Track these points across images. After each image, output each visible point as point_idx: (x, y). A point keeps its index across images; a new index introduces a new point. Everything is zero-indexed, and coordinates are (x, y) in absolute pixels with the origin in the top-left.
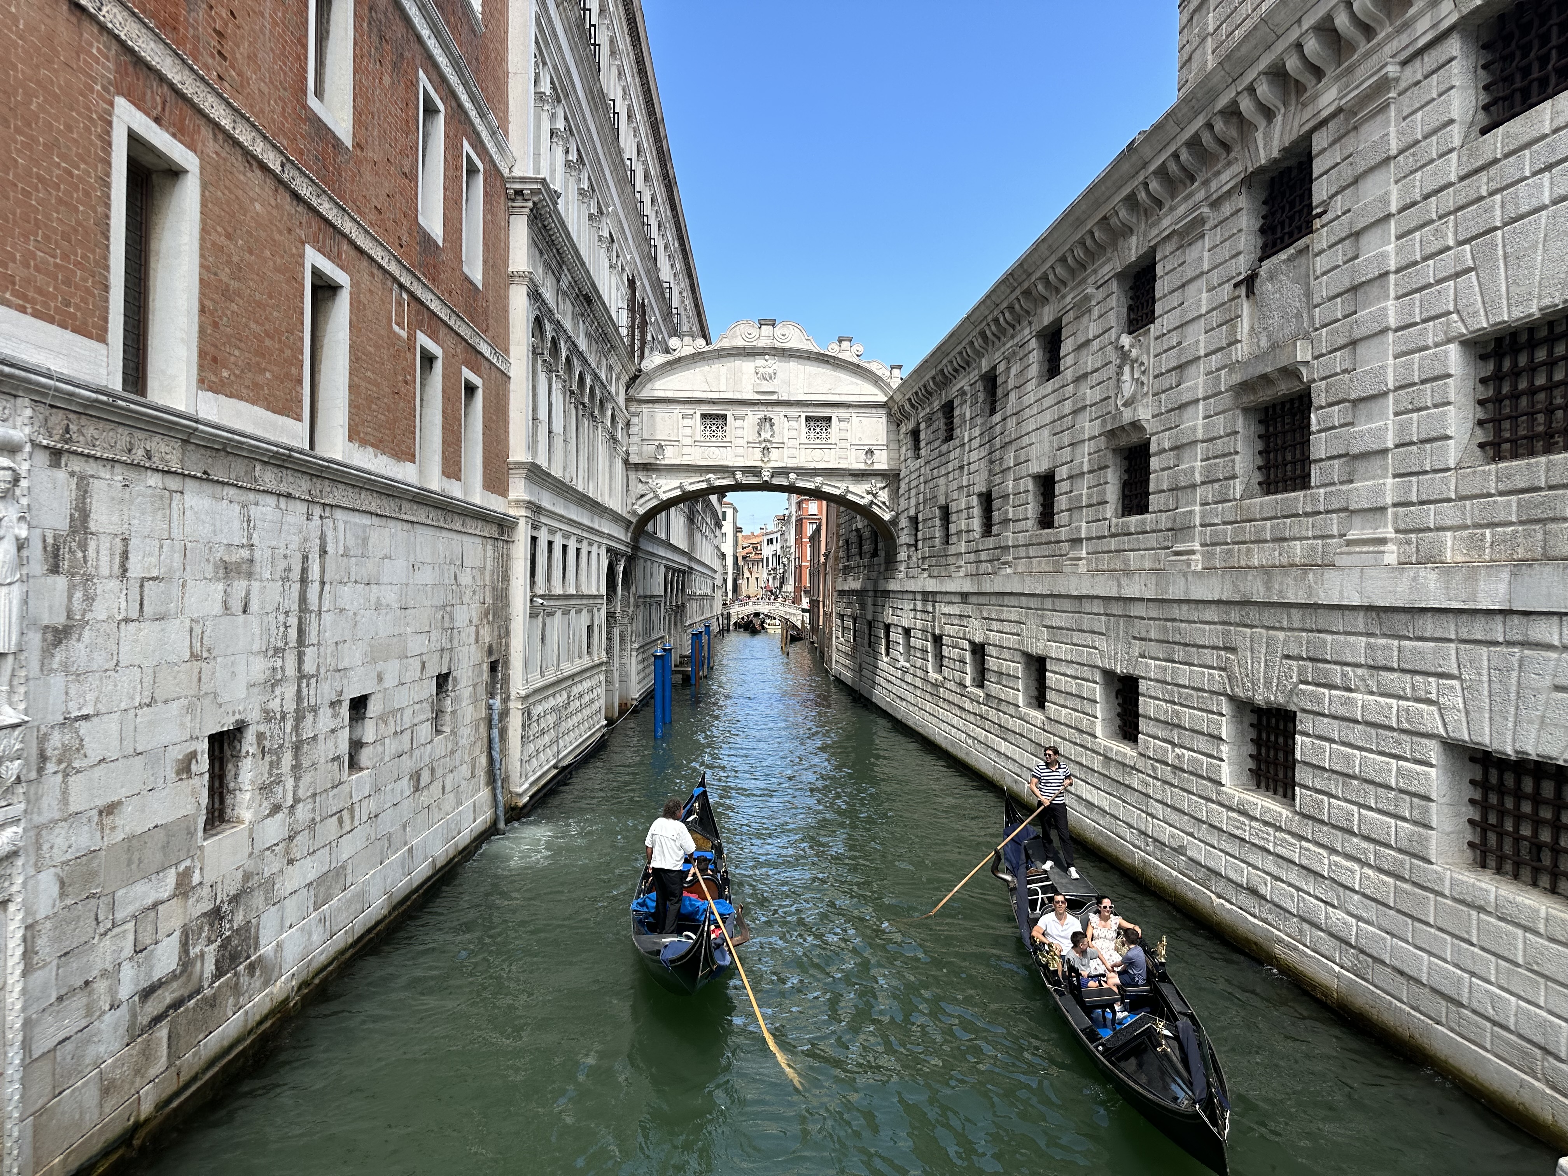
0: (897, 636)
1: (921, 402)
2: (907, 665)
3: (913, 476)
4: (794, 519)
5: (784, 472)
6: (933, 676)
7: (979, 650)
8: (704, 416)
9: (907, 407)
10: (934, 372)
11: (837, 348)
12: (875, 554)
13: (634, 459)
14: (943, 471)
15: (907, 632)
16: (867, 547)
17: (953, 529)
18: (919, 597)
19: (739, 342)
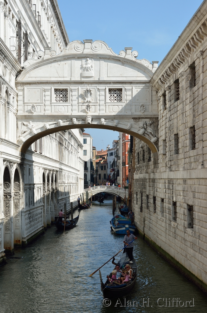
0: (158, 203)
1: (165, 80)
2: (163, 218)
3: (164, 118)
4: (121, 142)
5: (98, 118)
6: (173, 223)
7: (190, 209)
8: (56, 90)
9: (160, 82)
10: (169, 64)
11: (125, 54)
12: (149, 160)
13: (20, 113)
14: (175, 115)
15: (162, 200)
16: (146, 156)
17: (180, 145)
18: (167, 182)
19: (74, 52)
